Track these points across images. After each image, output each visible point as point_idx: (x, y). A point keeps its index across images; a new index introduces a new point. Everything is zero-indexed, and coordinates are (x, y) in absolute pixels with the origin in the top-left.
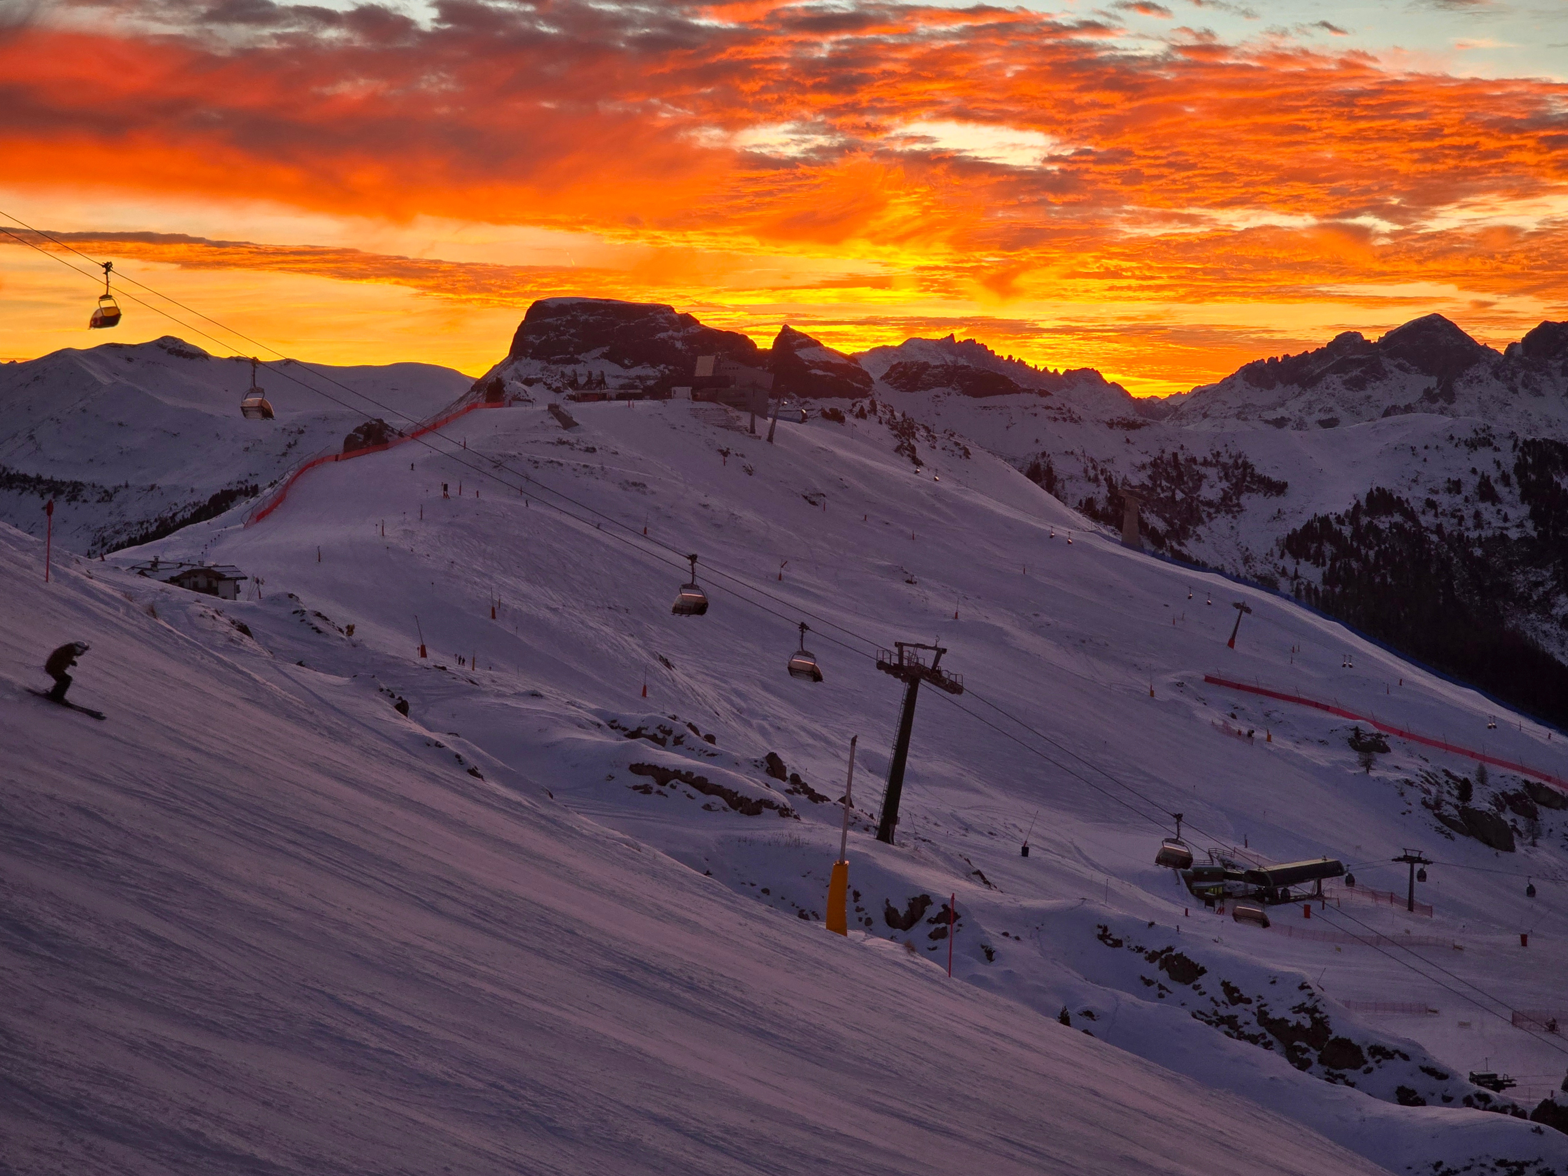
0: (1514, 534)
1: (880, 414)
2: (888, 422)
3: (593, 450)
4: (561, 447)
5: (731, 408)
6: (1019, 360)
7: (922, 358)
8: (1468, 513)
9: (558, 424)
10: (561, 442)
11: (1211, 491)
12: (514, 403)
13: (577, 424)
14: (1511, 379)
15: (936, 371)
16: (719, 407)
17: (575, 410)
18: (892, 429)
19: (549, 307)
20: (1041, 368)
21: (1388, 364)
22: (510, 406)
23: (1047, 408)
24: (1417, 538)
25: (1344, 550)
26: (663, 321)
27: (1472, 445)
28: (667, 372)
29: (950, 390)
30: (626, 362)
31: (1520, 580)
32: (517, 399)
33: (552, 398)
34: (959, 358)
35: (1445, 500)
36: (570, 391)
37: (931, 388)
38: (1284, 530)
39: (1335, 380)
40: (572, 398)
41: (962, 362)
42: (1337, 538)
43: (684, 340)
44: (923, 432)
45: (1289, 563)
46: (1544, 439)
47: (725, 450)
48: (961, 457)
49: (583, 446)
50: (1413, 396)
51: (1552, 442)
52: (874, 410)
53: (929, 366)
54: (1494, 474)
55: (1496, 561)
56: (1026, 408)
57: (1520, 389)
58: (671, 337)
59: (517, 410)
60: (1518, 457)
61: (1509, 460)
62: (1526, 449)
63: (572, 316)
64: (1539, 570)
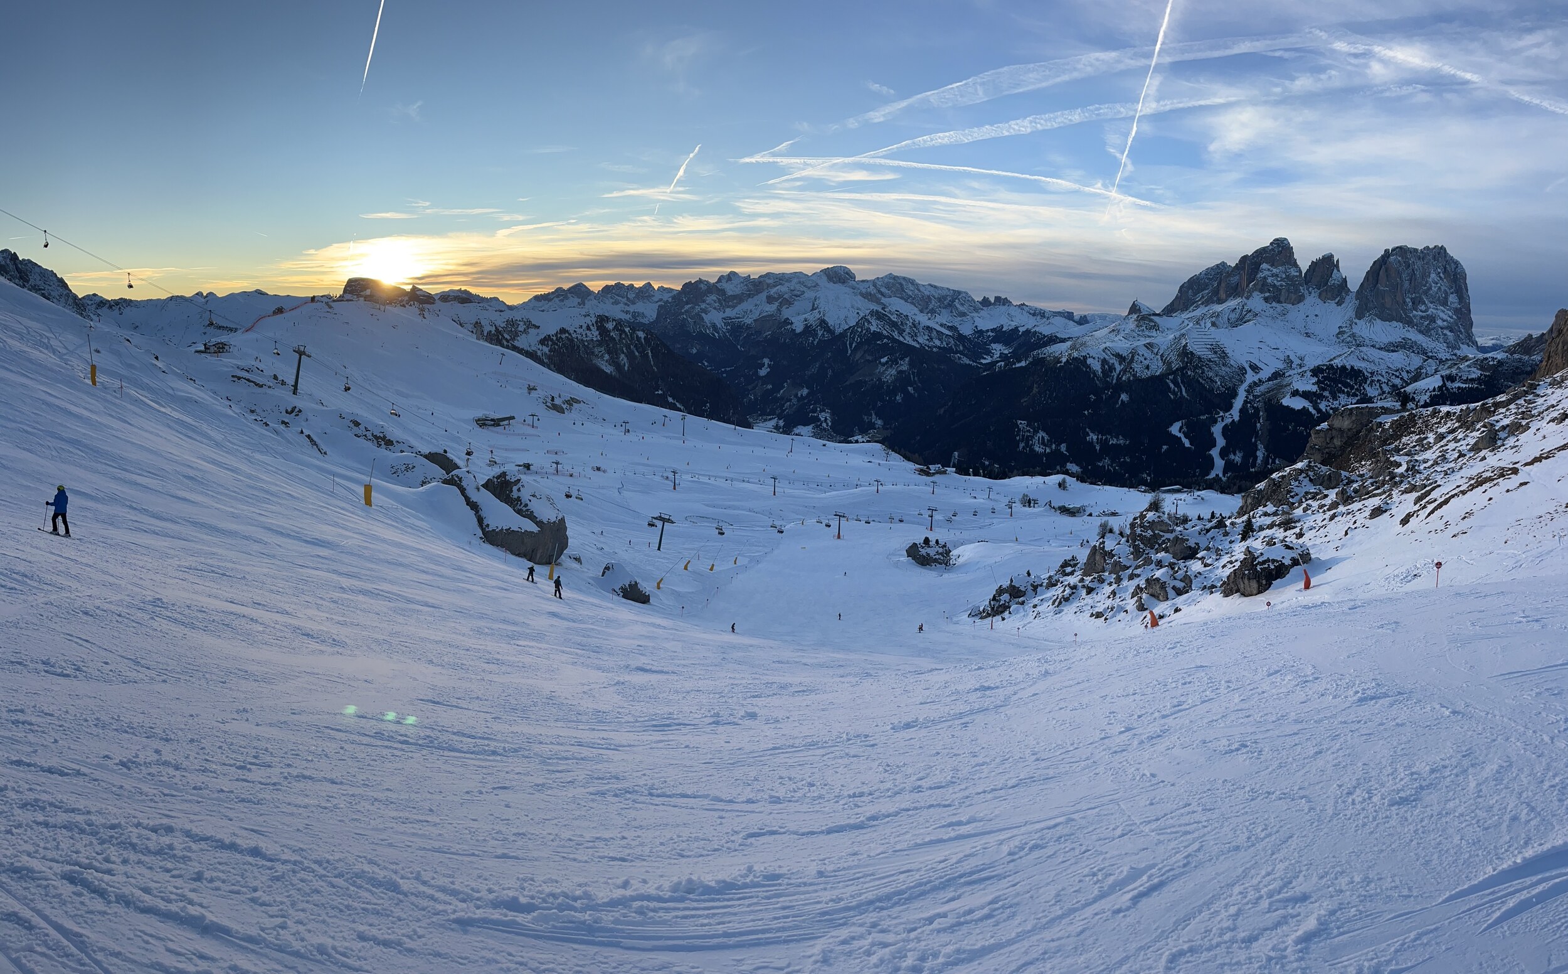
0: (595, 339)
8: (584, 334)
9: (328, 307)
10: (328, 312)
11: (521, 328)
12: (317, 302)
14: (596, 300)
17: (333, 304)
21: (569, 295)
24: (571, 340)
25: (554, 343)
27: (585, 316)
29: (454, 301)
31: (596, 350)
35: (579, 331)
37: (450, 302)
38: (539, 338)
39: (556, 300)
40: (333, 301)
42: (552, 340)
45: (540, 346)
46: (604, 315)
49: (334, 313)
50: (576, 304)
51: (606, 316)
52: (438, 308)
54: (590, 324)
55: (591, 346)
57: (598, 302)
59: (318, 304)
60: (597, 319)
61: (594, 320)
62: (599, 318)
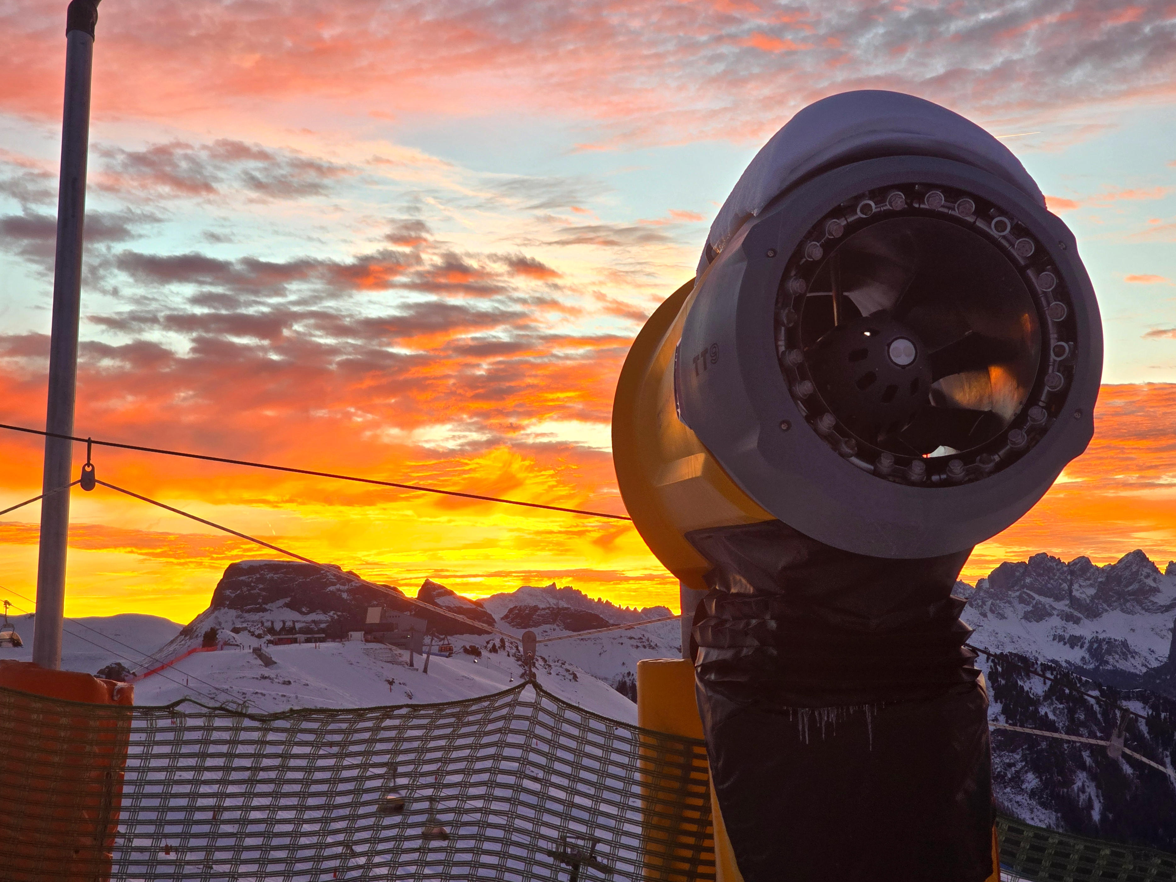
1: (507, 649)
2: (514, 655)
3: (289, 683)
4: (263, 680)
5: (394, 648)
6: (607, 601)
7: (533, 603)
9: (261, 663)
10: (264, 678)
12: (226, 647)
13: (276, 663)
14: (981, 606)
15: (543, 612)
16: (385, 646)
17: (273, 651)
18: (518, 660)
19: (242, 568)
20: (624, 607)
22: (222, 649)
23: (631, 638)
26: (332, 577)
28: (336, 616)
29: (555, 626)
30: (304, 610)
31: (997, 762)
32: (227, 644)
33: (255, 643)
34: (560, 602)
36: (269, 637)
37: (540, 625)
40: (270, 642)
41: (563, 604)
43: (349, 591)
44: (541, 662)
46: (1009, 652)
47: (391, 680)
48: (570, 680)
49: (281, 680)
51: (1016, 655)
52: (503, 646)
53: (539, 609)
56: (614, 639)
57: (989, 615)
58: (339, 590)
59: (228, 653)
60: (991, 666)
62: (996, 661)
63: (261, 574)
64: (1011, 754)
